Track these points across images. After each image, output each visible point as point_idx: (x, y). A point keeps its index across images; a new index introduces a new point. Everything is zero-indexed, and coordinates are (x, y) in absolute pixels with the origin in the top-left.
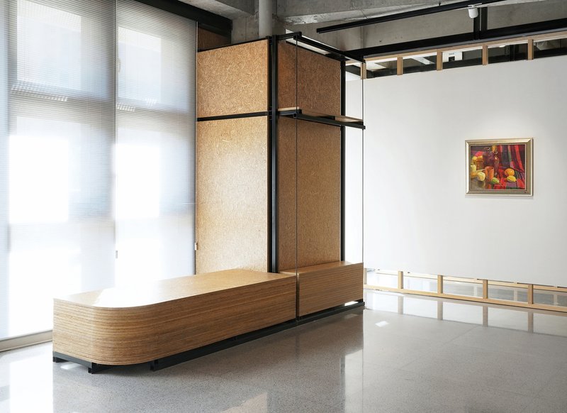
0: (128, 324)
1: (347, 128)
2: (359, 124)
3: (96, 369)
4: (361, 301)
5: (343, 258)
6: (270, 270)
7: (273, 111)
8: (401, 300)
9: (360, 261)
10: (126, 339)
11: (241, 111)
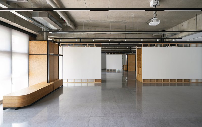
0: (22, 99)
1: (59, 56)
2: (62, 55)
3: (17, 109)
4: (62, 85)
5: (59, 78)
6: (48, 82)
7: (48, 54)
8: (67, 84)
9: (62, 79)
10: (25, 101)
11: (40, 53)
